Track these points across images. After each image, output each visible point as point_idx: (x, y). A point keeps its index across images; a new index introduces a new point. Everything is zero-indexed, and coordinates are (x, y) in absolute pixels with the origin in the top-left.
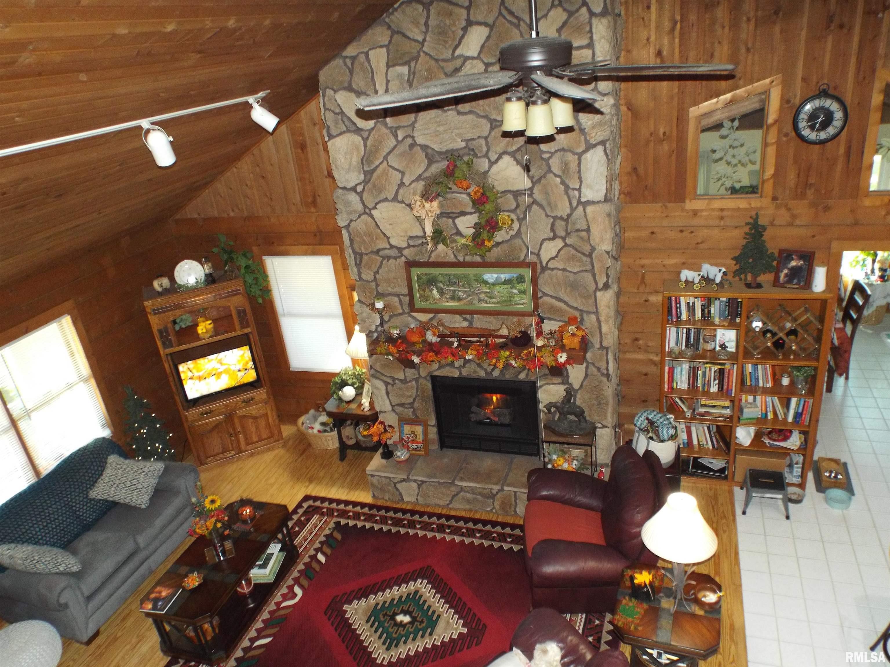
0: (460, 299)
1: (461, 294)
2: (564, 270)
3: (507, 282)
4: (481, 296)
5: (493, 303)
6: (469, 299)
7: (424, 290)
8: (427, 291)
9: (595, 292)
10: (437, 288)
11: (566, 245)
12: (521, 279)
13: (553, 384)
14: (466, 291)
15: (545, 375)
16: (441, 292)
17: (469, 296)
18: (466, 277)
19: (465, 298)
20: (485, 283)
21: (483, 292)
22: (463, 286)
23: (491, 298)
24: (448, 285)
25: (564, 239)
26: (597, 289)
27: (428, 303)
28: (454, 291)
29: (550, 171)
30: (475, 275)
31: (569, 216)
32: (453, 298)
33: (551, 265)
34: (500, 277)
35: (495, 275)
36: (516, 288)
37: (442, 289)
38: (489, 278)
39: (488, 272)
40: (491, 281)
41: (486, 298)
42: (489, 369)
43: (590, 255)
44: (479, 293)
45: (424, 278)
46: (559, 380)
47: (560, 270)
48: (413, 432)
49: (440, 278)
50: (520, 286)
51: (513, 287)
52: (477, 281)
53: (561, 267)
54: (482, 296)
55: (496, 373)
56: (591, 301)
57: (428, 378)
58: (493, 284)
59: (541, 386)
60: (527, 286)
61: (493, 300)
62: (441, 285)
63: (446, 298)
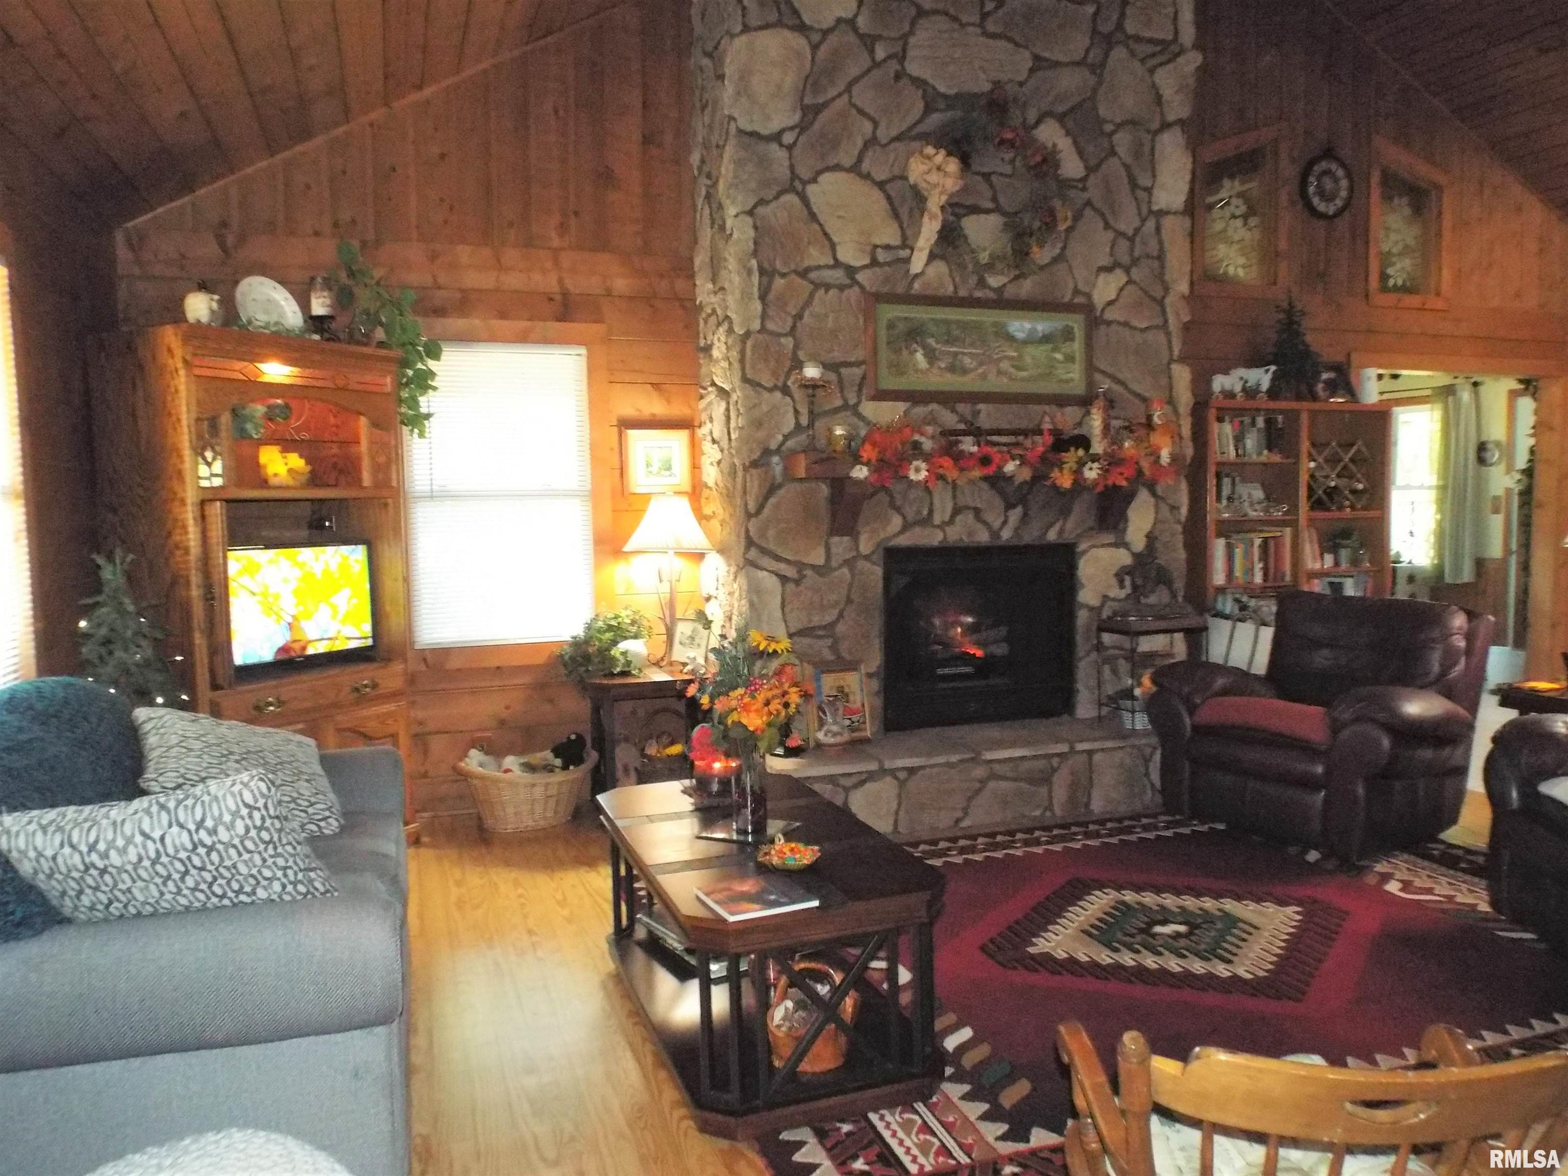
0: (965, 371)
1: (967, 361)
2: (1126, 324)
3: (1046, 339)
4: (1002, 365)
5: (1023, 380)
6: (980, 371)
7: (898, 351)
8: (905, 352)
9: (1169, 364)
10: (924, 347)
11: (1130, 282)
12: (1068, 334)
13: (1103, 546)
14: (978, 355)
15: (1091, 529)
16: (931, 356)
17: (981, 364)
18: (977, 327)
19: (976, 369)
20: (1011, 338)
21: (1006, 357)
22: (972, 345)
23: (1019, 368)
24: (947, 342)
25: (1127, 271)
26: (1171, 361)
27: (903, 380)
28: (956, 354)
29: (1113, 152)
30: (995, 324)
31: (1137, 231)
32: (952, 369)
33: (1109, 315)
34: (1035, 330)
35: (1028, 325)
36: (1059, 352)
37: (934, 350)
38: (1018, 331)
39: (1018, 318)
40: (1020, 335)
41: (1012, 370)
42: (997, 524)
43: (1161, 303)
44: (1000, 360)
45: (901, 327)
46: (1110, 538)
47: (1119, 323)
48: (841, 689)
49: (933, 329)
50: (1067, 348)
51: (1055, 350)
52: (996, 334)
53: (1122, 320)
54: (1005, 365)
55: (1006, 534)
56: (1164, 381)
57: (879, 557)
58: (1025, 342)
59: (1084, 552)
60: (1077, 347)
61: (1024, 374)
62: (931, 341)
63: (939, 368)
